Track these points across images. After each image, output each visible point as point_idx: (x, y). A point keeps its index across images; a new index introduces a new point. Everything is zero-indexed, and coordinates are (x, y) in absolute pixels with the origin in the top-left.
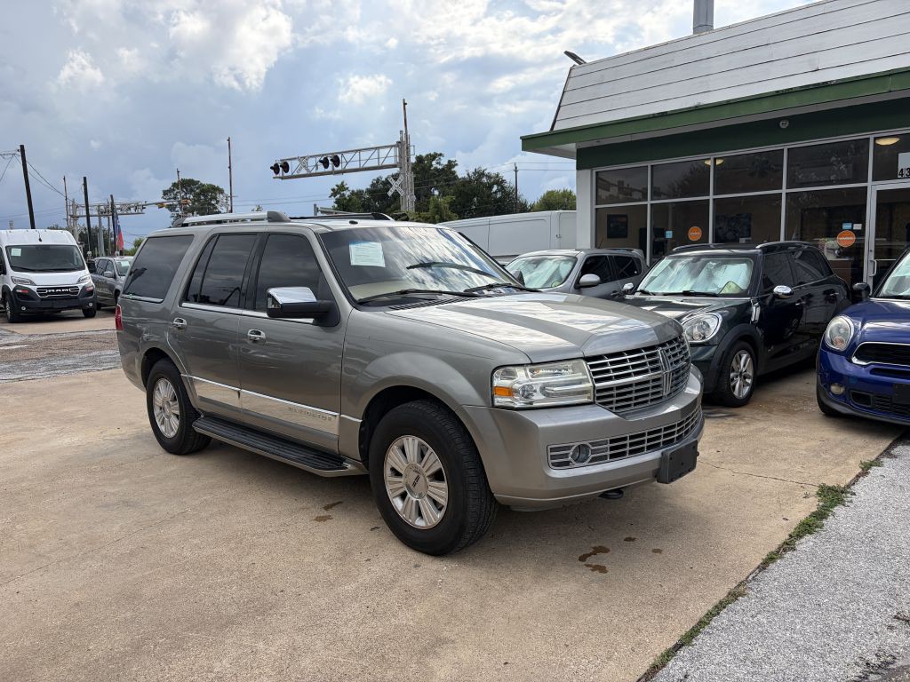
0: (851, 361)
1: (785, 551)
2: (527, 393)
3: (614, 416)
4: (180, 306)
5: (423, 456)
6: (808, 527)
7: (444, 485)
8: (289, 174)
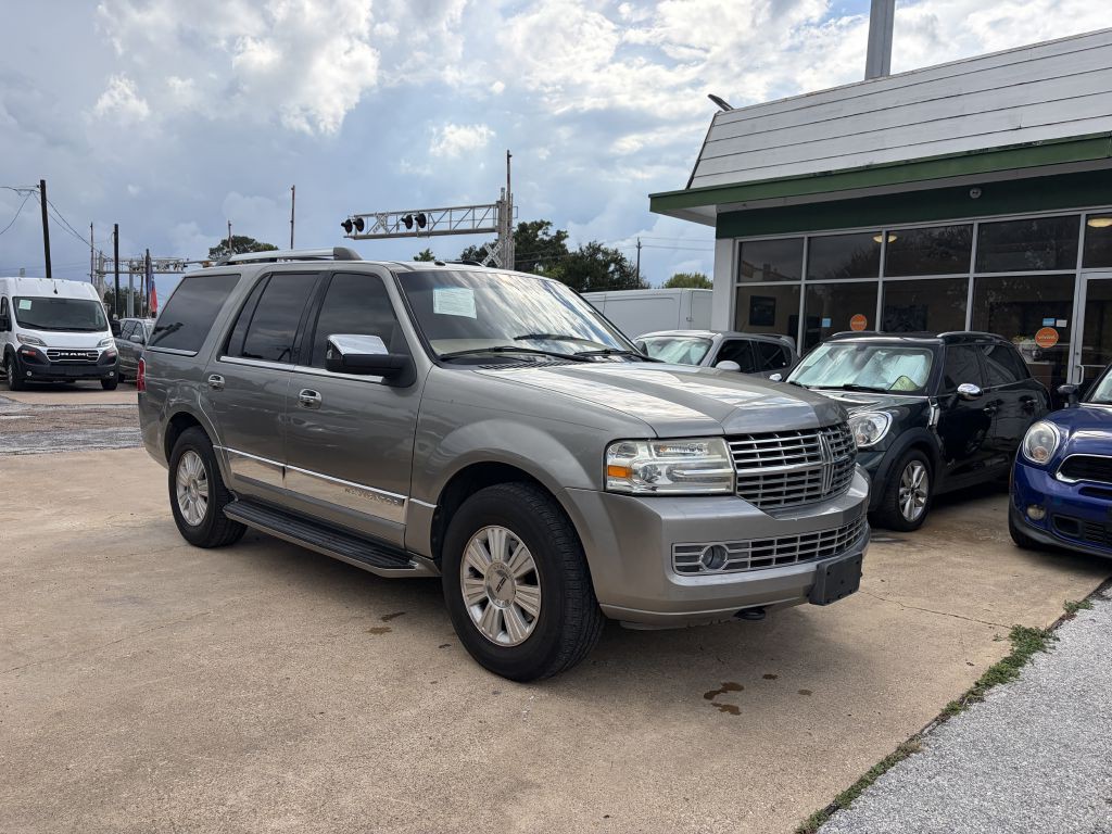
0: (1054, 478)
1: (970, 701)
2: (649, 475)
3: (760, 513)
4: (218, 360)
5: (511, 553)
6: (999, 675)
7: (537, 590)
8: (364, 233)
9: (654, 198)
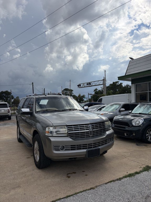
1: (117, 180)
3: (72, 140)
6: (130, 175)
8: (81, 87)
9: (118, 77)
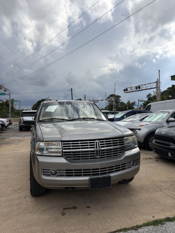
2: (41, 150)
6: (155, 222)
8: (128, 91)
9: (172, 77)
